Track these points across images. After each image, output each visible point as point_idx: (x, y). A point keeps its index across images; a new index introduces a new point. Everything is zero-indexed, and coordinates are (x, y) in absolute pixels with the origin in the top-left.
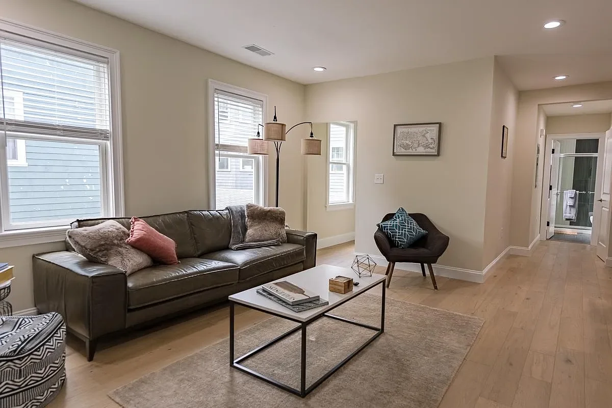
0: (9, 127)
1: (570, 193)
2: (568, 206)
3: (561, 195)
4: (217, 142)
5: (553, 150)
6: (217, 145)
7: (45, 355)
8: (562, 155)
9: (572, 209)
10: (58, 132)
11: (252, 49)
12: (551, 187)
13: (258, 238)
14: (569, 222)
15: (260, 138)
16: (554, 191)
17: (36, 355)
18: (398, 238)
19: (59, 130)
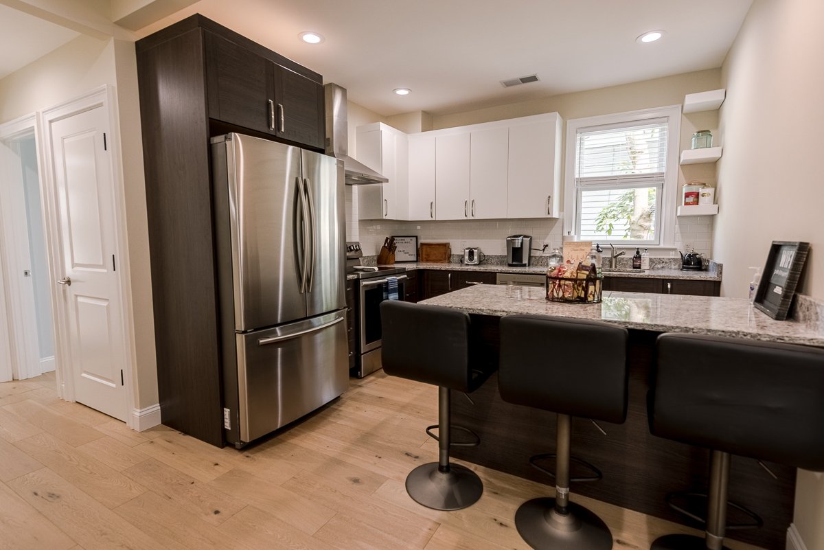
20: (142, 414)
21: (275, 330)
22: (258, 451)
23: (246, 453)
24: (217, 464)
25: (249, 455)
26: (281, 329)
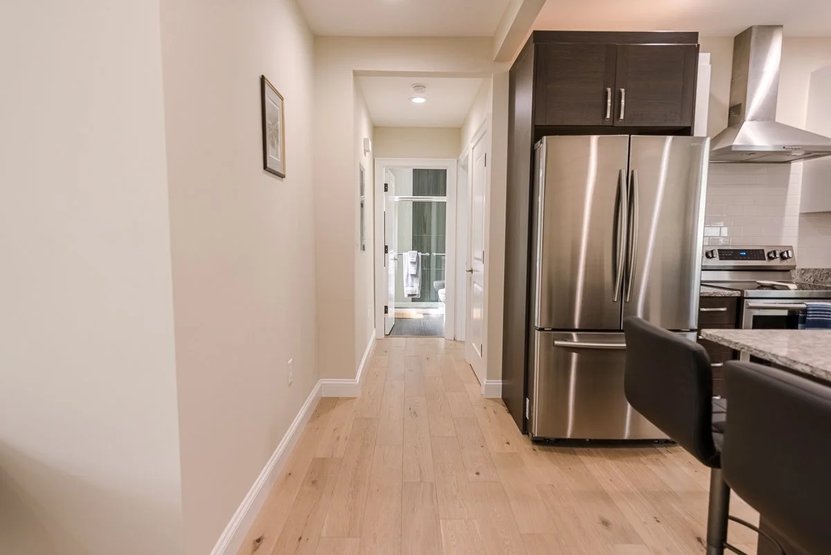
1: (410, 256)
2: (410, 277)
3: (399, 260)
5: (386, 185)
8: (397, 197)
9: (415, 279)
12: (386, 247)
14: (411, 298)
16: (392, 254)
20: (488, 384)
21: (571, 335)
22: (545, 450)
23: (536, 447)
24: (508, 443)
25: (538, 450)
26: (578, 335)
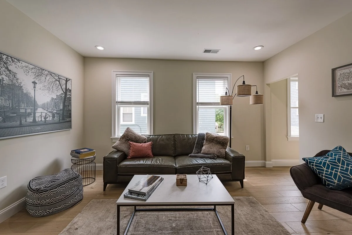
0: (119, 104)
4: (197, 101)
6: (198, 103)
7: (60, 190)
10: (132, 104)
11: (206, 51)
13: (206, 152)
15: (227, 95)
17: (54, 190)
18: (325, 176)
19: (133, 103)
